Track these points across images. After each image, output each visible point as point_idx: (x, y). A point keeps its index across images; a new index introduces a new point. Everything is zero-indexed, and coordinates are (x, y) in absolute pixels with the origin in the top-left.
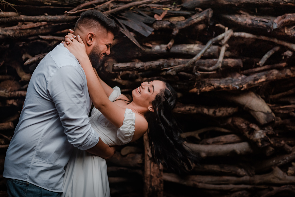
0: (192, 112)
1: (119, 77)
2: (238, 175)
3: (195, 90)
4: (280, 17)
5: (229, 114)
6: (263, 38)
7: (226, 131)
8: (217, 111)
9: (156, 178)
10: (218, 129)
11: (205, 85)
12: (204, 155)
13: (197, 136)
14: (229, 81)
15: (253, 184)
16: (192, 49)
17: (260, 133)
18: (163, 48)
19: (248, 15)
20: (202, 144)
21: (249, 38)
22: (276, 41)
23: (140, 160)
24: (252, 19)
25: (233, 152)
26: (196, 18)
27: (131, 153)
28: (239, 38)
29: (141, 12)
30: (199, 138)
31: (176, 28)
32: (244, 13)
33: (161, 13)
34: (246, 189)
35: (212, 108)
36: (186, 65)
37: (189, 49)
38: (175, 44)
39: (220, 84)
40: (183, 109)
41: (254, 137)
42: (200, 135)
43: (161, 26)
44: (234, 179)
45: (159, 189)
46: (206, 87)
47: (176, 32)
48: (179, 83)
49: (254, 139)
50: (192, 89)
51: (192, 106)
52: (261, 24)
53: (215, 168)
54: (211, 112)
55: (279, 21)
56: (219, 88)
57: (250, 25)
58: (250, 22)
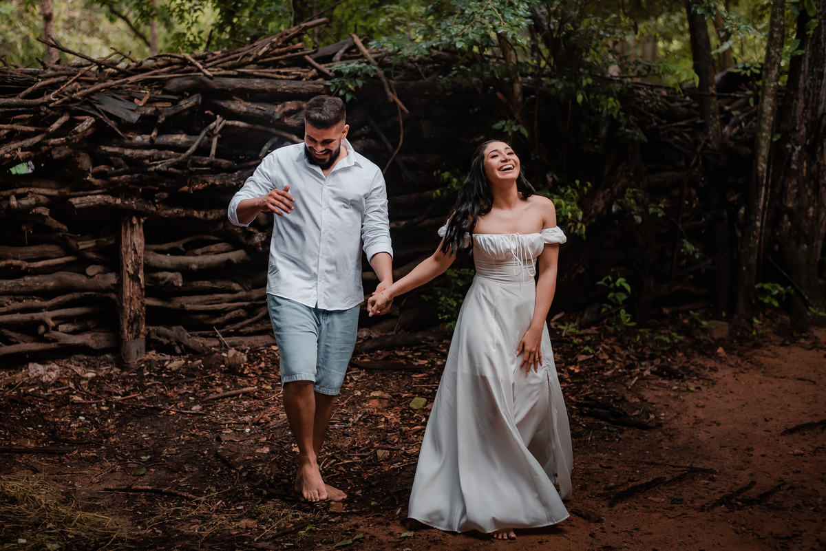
0: (181, 215)
1: (90, 175)
2: (233, 291)
3: (186, 188)
4: (280, 106)
5: (222, 216)
6: (259, 127)
7: (216, 238)
8: (208, 213)
9: (136, 300)
10: (206, 237)
11: (197, 182)
12: (195, 267)
13: (181, 247)
14: (224, 177)
15: (251, 300)
16: (179, 140)
17: (260, 236)
18: (147, 138)
19: (242, 101)
20: (189, 255)
21: (244, 127)
22: (274, 131)
23: (114, 279)
24: (247, 106)
25: (229, 262)
26: (185, 104)
27: (99, 273)
28: (233, 126)
29: (115, 95)
30: (183, 249)
31: (163, 115)
32: (237, 99)
33: (143, 97)
34: (243, 307)
35: (203, 210)
36: (180, 158)
37: (176, 140)
38: (159, 134)
39: (215, 180)
40: (170, 212)
41: (253, 241)
42: (184, 246)
43: (144, 112)
44: (228, 296)
45: (141, 314)
46: (198, 184)
47: (161, 119)
48: (166, 180)
49: (253, 243)
50: (182, 187)
51: (180, 208)
52: (258, 112)
53: (207, 284)
54: (202, 214)
55: (280, 110)
56: (213, 185)
57: (245, 112)
58: (245, 109)
